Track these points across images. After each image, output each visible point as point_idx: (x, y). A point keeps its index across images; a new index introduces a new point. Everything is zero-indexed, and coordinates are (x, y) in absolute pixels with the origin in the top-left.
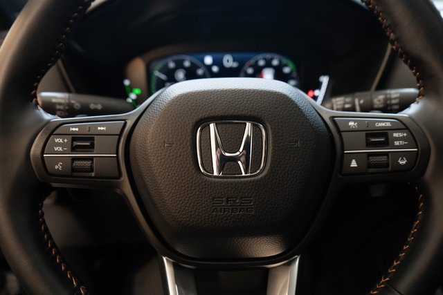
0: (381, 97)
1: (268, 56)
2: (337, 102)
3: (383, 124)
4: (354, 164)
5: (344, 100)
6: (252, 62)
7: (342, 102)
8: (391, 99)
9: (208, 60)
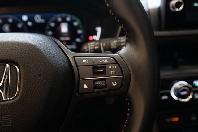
0: (115, 42)
1: (64, 15)
2: (90, 45)
3: (103, 61)
4: (85, 87)
5: (95, 44)
6: (53, 19)
7: (93, 45)
8: (120, 43)
9: (25, 18)
